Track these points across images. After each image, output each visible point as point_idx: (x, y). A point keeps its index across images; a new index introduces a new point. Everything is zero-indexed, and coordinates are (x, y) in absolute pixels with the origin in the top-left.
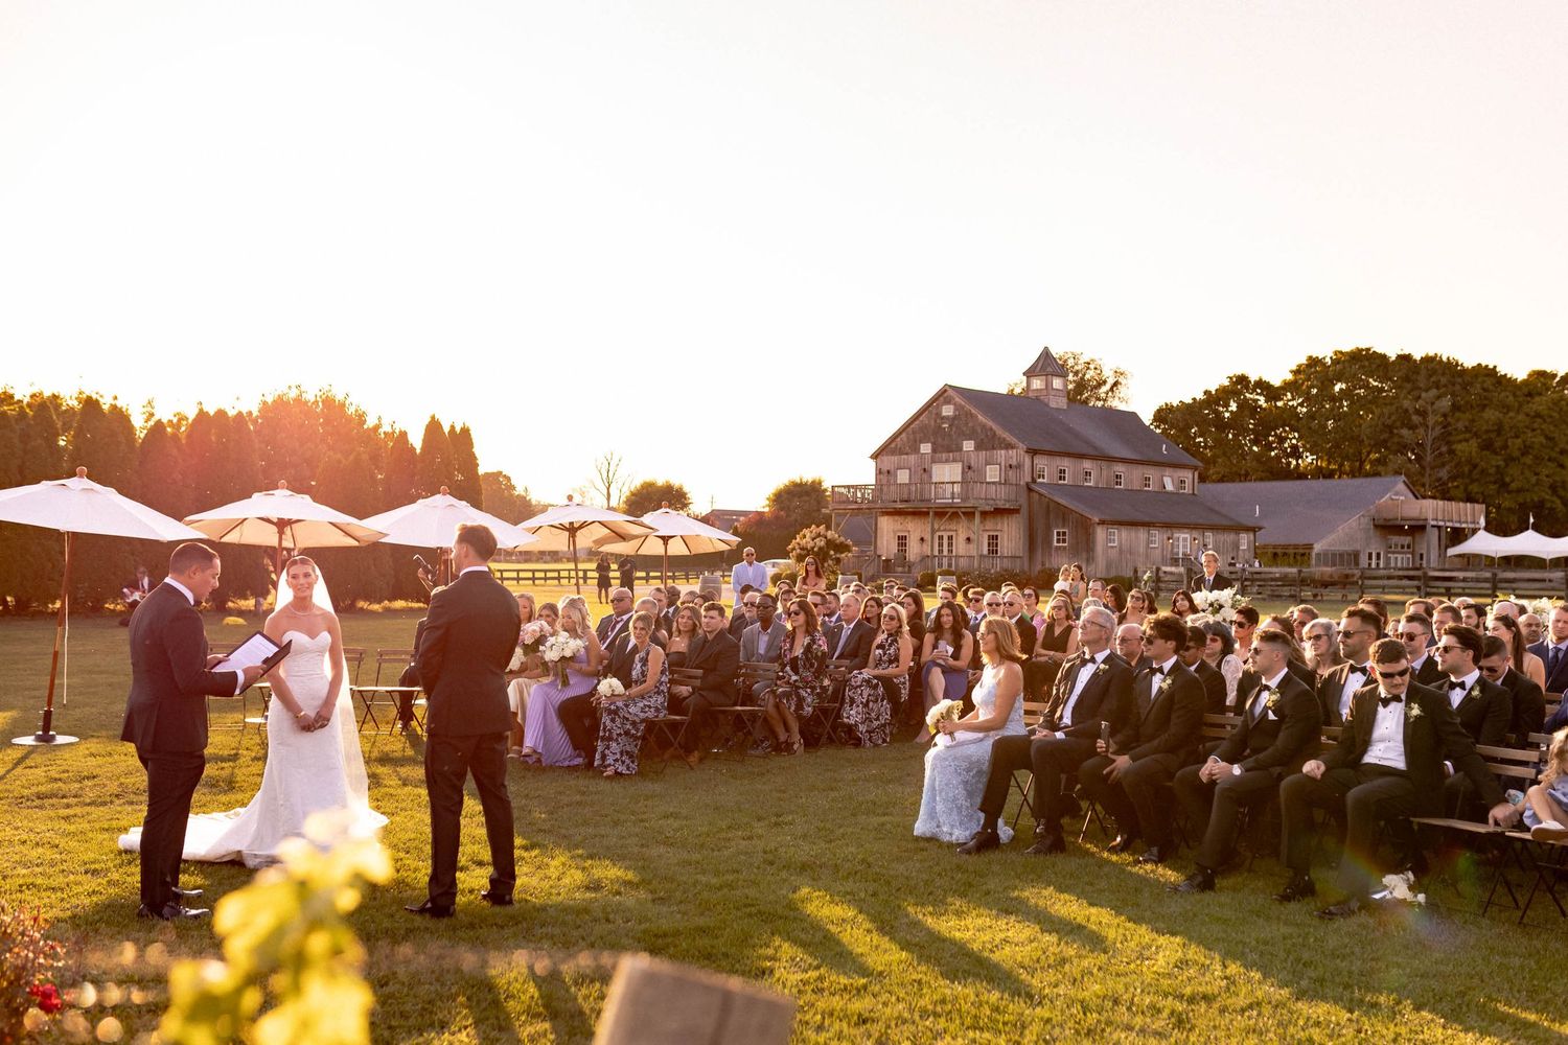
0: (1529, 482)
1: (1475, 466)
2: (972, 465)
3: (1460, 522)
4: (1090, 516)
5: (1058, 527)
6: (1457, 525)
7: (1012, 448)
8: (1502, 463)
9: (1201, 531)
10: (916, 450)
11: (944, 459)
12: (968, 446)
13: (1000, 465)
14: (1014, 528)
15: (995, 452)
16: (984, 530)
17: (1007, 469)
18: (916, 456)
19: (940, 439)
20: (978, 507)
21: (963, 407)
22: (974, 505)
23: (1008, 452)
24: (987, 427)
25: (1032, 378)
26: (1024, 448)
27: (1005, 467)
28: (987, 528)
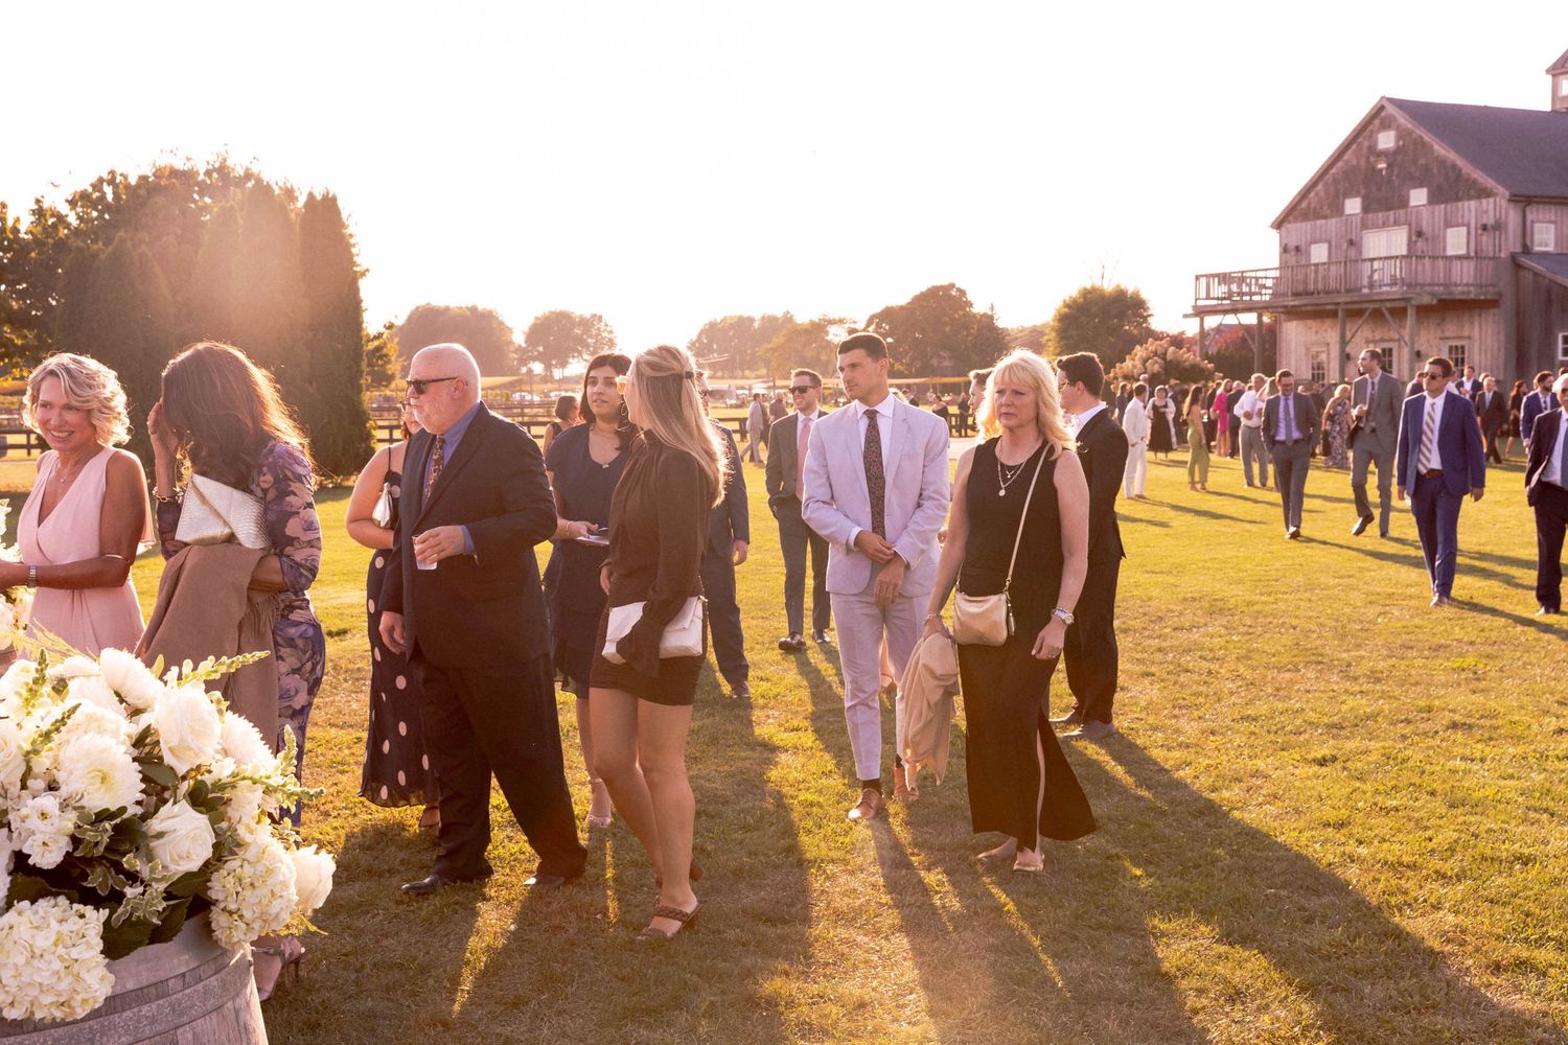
2: (1424, 230)
5: (1560, 331)
7: (1488, 196)
10: (1338, 210)
11: (1380, 222)
12: (1418, 197)
13: (1468, 226)
14: (1490, 332)
15: (1460, 204)
16: (1441, 339)
17: (1480, 232)
18: (1338, 219)
19: (1374, 189)
20: (1411, 298)
21: (1410, 133)
22: (1405, 296)
23: (1481, 203)
24: (1448, 164)
25: (1561, 77)
26: (1507, 194)
27: (1476, 229)
28: (1447, 334)
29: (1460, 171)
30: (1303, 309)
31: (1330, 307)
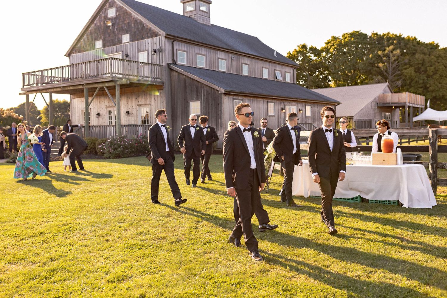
0: (437, 87)
1: (412, 80)
2: (129, 54)
3: (417, 104)
4: (217, 88)
5: (192, 99)
6: (416, 106)
7: (156, 36)
8: (426, 78)
9: (304, 103)
10: (93, 47)
11: (110, 51)
12: (126, 38)
13: (148, 51)
14: (159, 101)
15: (144, 40)
16: (138, 105)
17: (153, 53)
18: (93, 51)
19: (107, 36)
20: (117, 81)
21: (121, 8)
22: (114, 79)
23: (153, 39)
24: (138, 22)
26: (165, 33)
27: (151, 52)
28: (140, 103)
29: (143, 24)
30: (69, 88)
31: (81, 87)
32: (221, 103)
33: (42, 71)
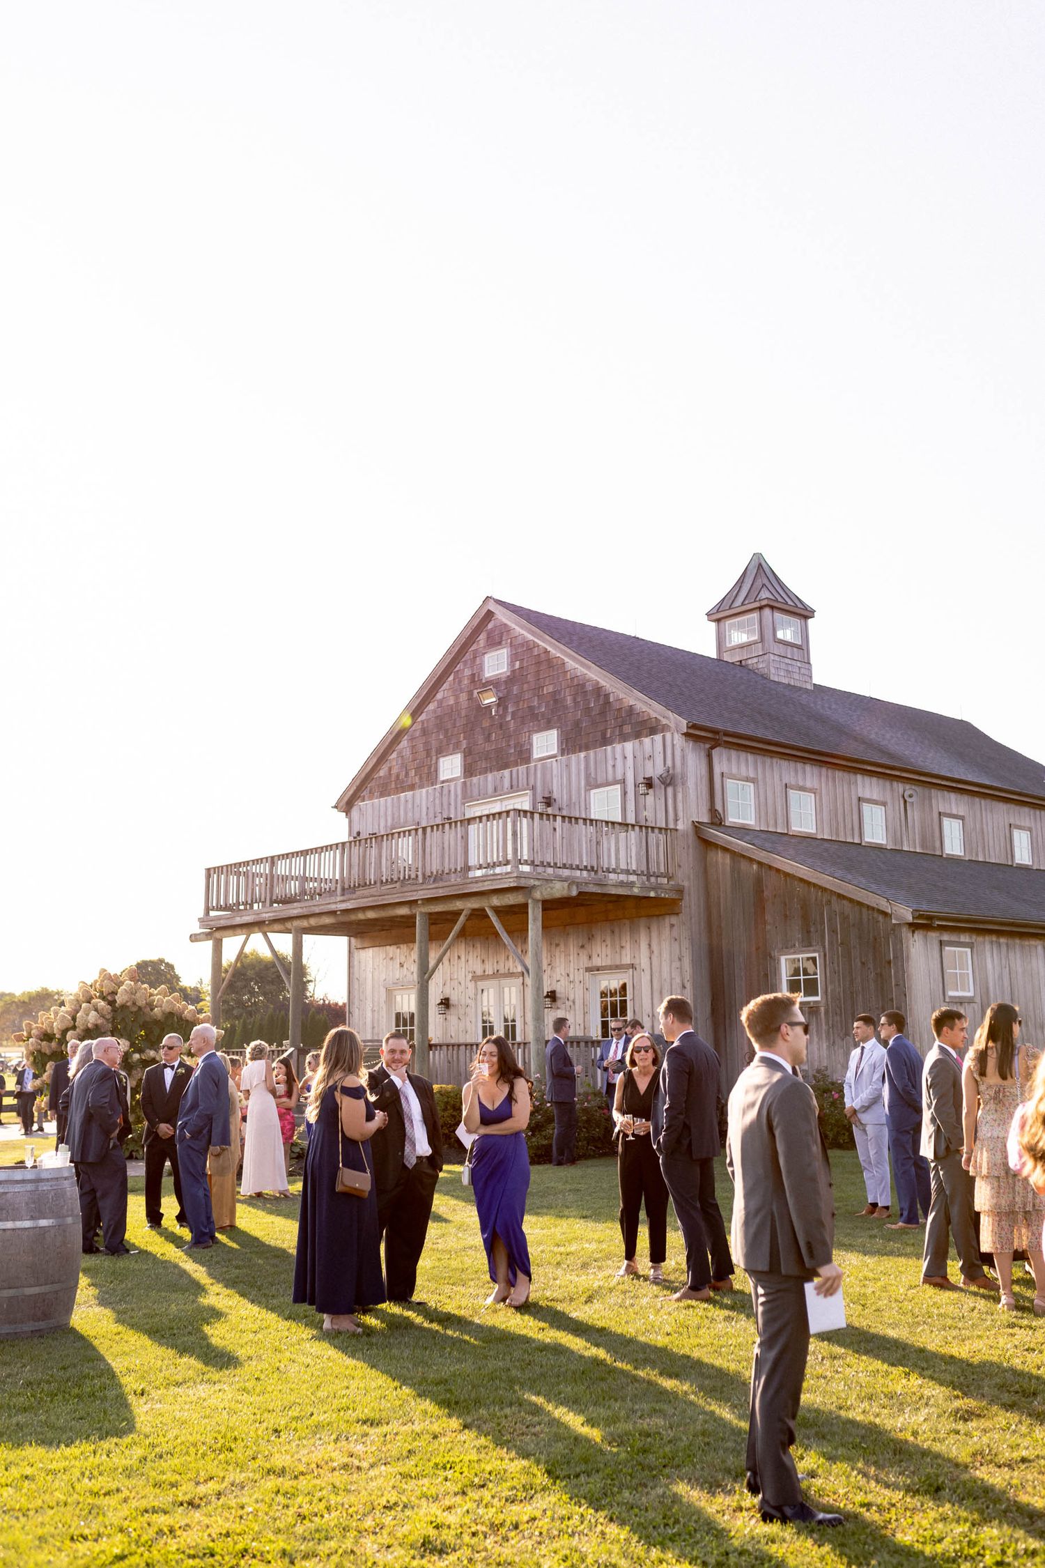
2: (555, 795)
4: (883, 905)
5: (787, 947)
7: (653, 731)
10: (429, 775)
11: (490, 789)
12: (545, 743)
13: (623, 782)
14: (666, 956)
15: (609, 748)
16: (588, 970)
17: (642, 789)
18: (430, 789)
19: (480, 739)
20: (534, 887)
21: (529, 647)
22: (523, 883)
23: (641, 743)
24: (589, 688)
25: (728, 622)
26: (685, 722)
27: (636, 786)
28: (597, 962)
29: (607, 696)
30: (361, 916)
31: (404, 911)
32: (901, 958)
33: (273, 860)
